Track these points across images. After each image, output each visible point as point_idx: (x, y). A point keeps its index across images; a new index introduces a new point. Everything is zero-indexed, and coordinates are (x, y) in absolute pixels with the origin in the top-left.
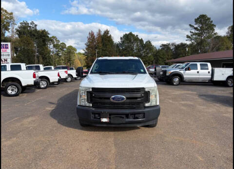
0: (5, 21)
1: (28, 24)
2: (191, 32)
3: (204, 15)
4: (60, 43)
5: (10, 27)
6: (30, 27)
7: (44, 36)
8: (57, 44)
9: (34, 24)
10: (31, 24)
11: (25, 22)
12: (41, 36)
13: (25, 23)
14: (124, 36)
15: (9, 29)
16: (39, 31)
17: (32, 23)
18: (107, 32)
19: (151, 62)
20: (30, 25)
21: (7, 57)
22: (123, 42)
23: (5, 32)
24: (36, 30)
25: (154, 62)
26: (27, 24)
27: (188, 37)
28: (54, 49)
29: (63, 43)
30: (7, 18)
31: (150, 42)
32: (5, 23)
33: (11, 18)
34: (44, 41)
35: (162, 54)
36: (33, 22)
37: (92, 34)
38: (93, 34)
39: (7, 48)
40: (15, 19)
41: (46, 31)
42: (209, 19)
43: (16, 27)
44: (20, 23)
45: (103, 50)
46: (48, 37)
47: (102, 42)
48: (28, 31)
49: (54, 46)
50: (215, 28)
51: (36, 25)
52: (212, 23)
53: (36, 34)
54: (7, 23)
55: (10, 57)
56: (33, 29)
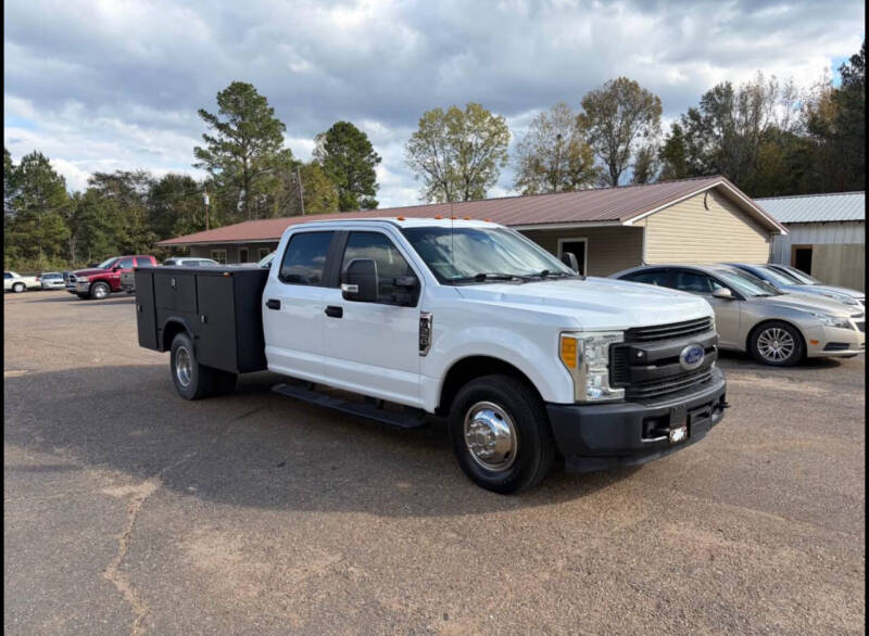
2: (207, 139)
3: (246, 86)
19: (58, 248)
25: (72, 243)
27: (200, 154)
31: (43, 162)
35: (102, 211)
42: (261, 101)
50: (284, 134)
52: (273, 117)
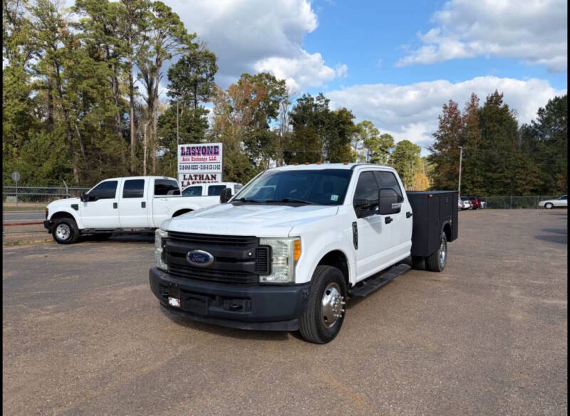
0: (272, 98)
1: (312, 99)
4: (379, 136)
5: (278, 111)
6: (316, 105)
7: (343, 123)
8: (373, 139)
9: (323, 98)
10: (318, 99)
11: (307, 96)
12: (337, 125)
13: (306, 99)
14: (551, 103)
15: (277, 114)
16: (332, 113)
17: (321, 97)
18: (495, 99)
20: (315, 102)
21: (216, 171)
22: (546, 121)
23: (270, 122)
24: (327, 111)
26: (309, 99)
28: (366, 150)
29: (387, 136)
30: (275, 92)
32: (271, 103)
33: (283, 91)
34: (342, 134)
36: (321, 95)
37: (451, 109)
38: (455, 108)
39: (217, 153)
40: (290, 92)
41: (348, 110)
43: (290, 109)
44: (298, 100)
45: (481, 147)
46: (351, 123)
47: (480, 126)
48: (311, 114)
49: (367, 144)
51: (327, 101)
53: (326, 121)
54: (275, 102)
55: (221, 171)
56: (320, 110)
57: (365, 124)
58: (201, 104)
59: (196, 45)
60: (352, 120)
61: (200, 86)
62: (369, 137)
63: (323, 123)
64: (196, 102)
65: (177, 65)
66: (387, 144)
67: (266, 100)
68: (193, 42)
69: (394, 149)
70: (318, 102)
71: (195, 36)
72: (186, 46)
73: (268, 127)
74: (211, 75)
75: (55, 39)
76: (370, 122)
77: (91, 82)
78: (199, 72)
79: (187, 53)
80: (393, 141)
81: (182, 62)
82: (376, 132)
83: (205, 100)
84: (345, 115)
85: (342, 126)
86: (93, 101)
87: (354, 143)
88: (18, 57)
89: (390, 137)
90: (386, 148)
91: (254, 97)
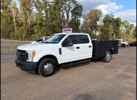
1: (109, 15)
8: (128, 25)
11: (107, 15)
15: (99, 20)
16: (115, 19)
17: (112, 14)
28: (125, 28)
29: (132, 24)
30: (99, 14)
33: (101, 14)
34: (117, 24)
39: (71, 31)
41: (120, 18)
43: (103, 18)
44: (105, 16)
48: (108, 19)
51: (113, 16)
54: (99, 17)
56: (111, 18)
57: (125, 21)
58: (79, 19)
59: (78, 4)
60: (121, 20)
61: (79, 14)
62: (126, 25)
63: (112, 22)
64: (78, 18)
65: (73, 9)
66: (132, 27)
67: (96, 16)
68: (77, 3)
69: (134, 28)
70: (111, 16)
71: (77, 2)
72: (75, 5)
73: (97, 23)
74: (81, 11)
75: (47, 6)
76: (127, 21)
77: (54, 15)
78: (78, 11)
79: (76, 6)
80: (134, 26)
81: (74, 9)
82: (128, 23)
83: (80, 18)
84: (118, 19)
85: (117, 22)
86: (55, 19)
87: (122, 27)
88: (40, 11)
89: (133, 25)
90: (132, 28)
91: (93, 16)
